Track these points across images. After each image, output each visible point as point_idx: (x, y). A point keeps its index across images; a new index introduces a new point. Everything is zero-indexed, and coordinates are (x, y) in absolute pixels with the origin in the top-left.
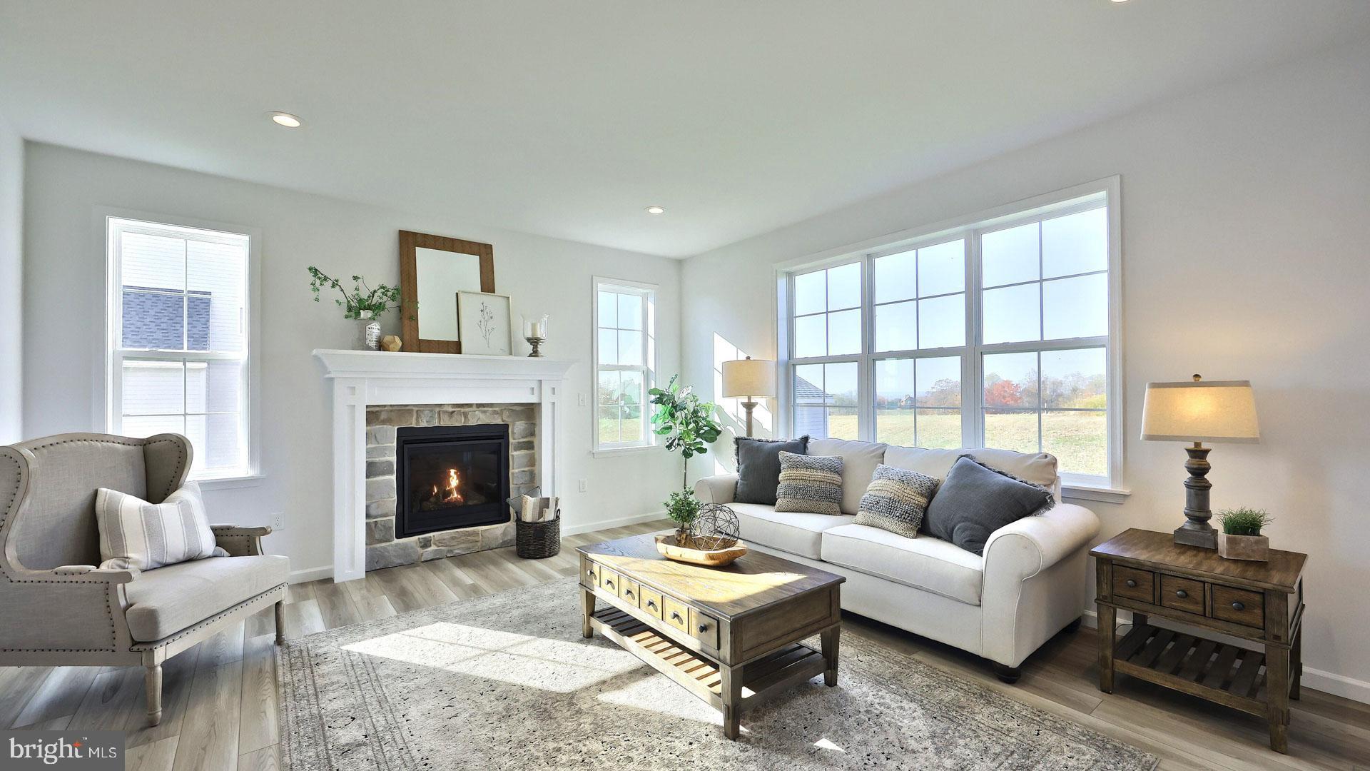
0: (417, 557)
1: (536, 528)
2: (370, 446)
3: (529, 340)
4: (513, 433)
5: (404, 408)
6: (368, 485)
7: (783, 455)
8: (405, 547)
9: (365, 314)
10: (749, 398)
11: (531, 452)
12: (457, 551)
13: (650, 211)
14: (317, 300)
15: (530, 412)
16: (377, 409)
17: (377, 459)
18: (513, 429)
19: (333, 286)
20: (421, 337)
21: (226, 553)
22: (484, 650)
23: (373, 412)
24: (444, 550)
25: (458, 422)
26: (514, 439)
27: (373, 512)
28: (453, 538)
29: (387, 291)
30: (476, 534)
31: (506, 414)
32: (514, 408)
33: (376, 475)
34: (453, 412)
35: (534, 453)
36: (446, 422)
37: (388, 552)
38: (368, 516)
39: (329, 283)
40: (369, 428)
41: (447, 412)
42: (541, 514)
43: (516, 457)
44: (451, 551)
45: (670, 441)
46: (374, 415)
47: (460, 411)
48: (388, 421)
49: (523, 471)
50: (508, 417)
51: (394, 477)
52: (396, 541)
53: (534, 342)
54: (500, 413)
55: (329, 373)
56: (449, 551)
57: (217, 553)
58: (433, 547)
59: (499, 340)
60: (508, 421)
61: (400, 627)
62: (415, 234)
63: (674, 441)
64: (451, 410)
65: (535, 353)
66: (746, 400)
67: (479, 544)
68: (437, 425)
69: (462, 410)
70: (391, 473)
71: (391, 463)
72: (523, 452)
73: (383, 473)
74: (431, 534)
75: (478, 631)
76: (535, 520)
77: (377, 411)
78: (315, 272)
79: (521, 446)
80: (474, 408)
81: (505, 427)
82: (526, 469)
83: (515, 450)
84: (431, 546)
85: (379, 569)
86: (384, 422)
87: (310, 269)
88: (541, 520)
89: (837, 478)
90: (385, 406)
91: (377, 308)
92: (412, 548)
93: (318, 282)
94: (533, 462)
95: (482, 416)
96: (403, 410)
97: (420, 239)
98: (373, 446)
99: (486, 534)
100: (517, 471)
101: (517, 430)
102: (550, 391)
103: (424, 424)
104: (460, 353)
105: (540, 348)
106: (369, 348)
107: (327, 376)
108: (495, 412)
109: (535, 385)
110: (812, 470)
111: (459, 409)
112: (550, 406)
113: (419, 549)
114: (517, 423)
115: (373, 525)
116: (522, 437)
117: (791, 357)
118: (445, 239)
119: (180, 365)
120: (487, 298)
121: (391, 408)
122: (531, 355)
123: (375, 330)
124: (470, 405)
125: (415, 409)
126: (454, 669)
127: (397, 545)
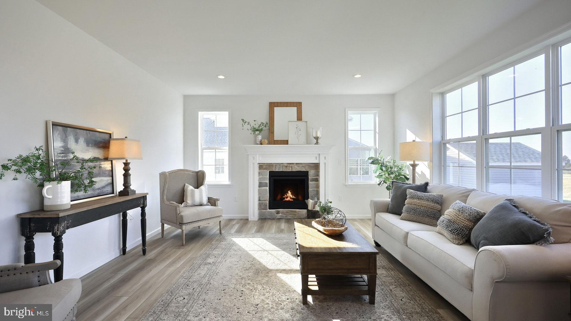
0: (275, 217)
1: (312, 212)
2: (260, 177)
3: (314, 138)
4: (310, 175)
5: (271, 164)
6: (259, 190)
7: (409, 191)
8: (271, 213)
9: (257, 132)
10: (414, 162)
11: (317, 182)
12: (288, 217)
13: (355, 76)
14: (243, 129)
15: (316, 166)
16: (262, 164)
17: (263, 181)
18: (310, 173)
19: (248, 124)
20: (275, 139)
21: (210, 205)
22: (263, 249)
23: (261, 165)
24: (284, 216)
25: (289, 170)
26: (310, 177)
27: (261, 199)
28: (287, 212)
29: (263, 124)
30: (295, 212)
31: (307, 167)
32: (310, 165)
33: (262, 187)
34: (287, 166)
35: (318, 183)
36: (285, 170)
37: (266, 213)
38: (259, 200)
39: (247, 123)
40: (260, 171)
41: (285, 166)
42: (314, 208)
43: (311, 184)
44: (287, 217)
45: (380, 182)
46: (261, 166)
47: (290, 166)
48: (266, 169)
49: (314, 190)
50: (308, 168)
51: (268, 188)
52: (269, 210)
53: (317, 138)
54: (304, 167)
55: (247, 152)
56: (286, 217)
57: (208, 204)
58: (280, 214)
59: (303, 138)
60: (308, 170)
61: (250, 237)
62: (274, 103)
63: (382, 181)
64: (286, 165)
65: (317, 143)
66: (412, 163)
67: (297, 216)
68: (281, 170)
69: (291, 165)
70: (267, 187)
71: (267, 183)
72: (314, 182)
73: (264, 186)
74: (280, 210)
75: (268, 243)
76: (312, 210)
77: (262, 165)
78: (243, 120)
79: (313, 180)
80: (295, 165)
81: (308, 172)
82: (315, 189)
83: (311, 181)
84: (279, 214)
85: (263, 219)
86: (264, 169)
87: (242, 120)
88: (314, 210)
89: (439, 207)
90: (265, 163)
91: (260, 131)
92: (273, 213)
93: (244, 123)
94: (318, 187)
95: (297, 167)
96: (270, 165)
97: (276, 104)
98: (261, 177)
99: (299, 213)
100: (311, 189)
101: (311, 174)
102: (323, 158)
103: (277, 170)
104: (288, 144)
105: (319, 141)
106: (257, 144)
107: (247, 153)
108: (303, 166)
109: (317, 156)
110: (421, 200)
111: (289, 165)
112: (323, 164)
113: (276, 214)
114: (311, 171)
115: (261, 204)
116: (314, 177)
117: (443, 139)
118: (284, 103)
119: (214, 150)
120: (299, 123)
121: (267, 164)
122: (315, 144)
123: (260, 138)
124: (293, 164)
125: (274, 165)
126: (250, 252)
127: (269, 211)
